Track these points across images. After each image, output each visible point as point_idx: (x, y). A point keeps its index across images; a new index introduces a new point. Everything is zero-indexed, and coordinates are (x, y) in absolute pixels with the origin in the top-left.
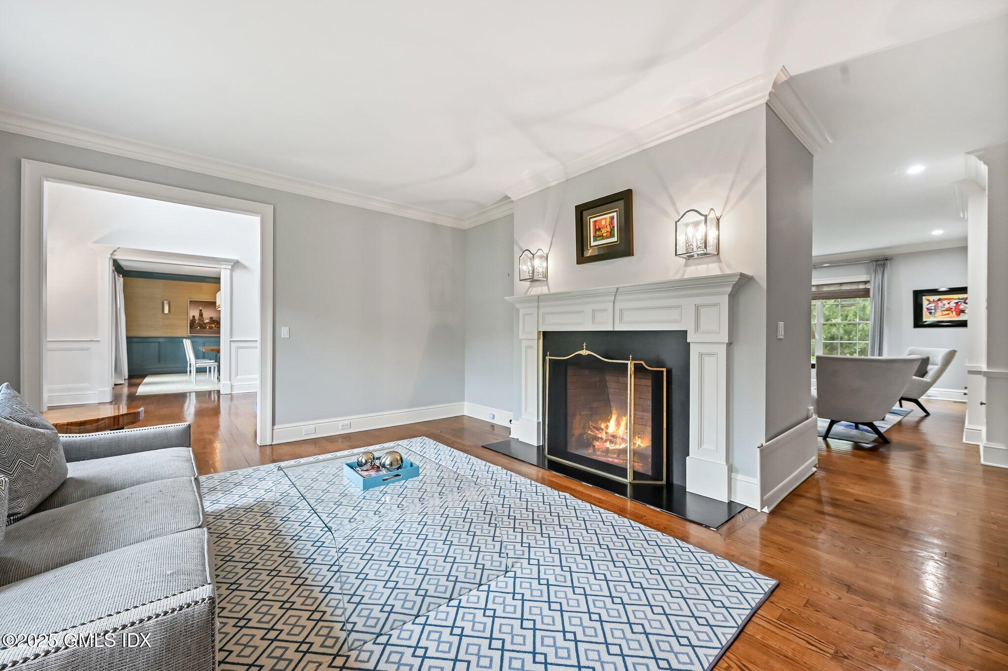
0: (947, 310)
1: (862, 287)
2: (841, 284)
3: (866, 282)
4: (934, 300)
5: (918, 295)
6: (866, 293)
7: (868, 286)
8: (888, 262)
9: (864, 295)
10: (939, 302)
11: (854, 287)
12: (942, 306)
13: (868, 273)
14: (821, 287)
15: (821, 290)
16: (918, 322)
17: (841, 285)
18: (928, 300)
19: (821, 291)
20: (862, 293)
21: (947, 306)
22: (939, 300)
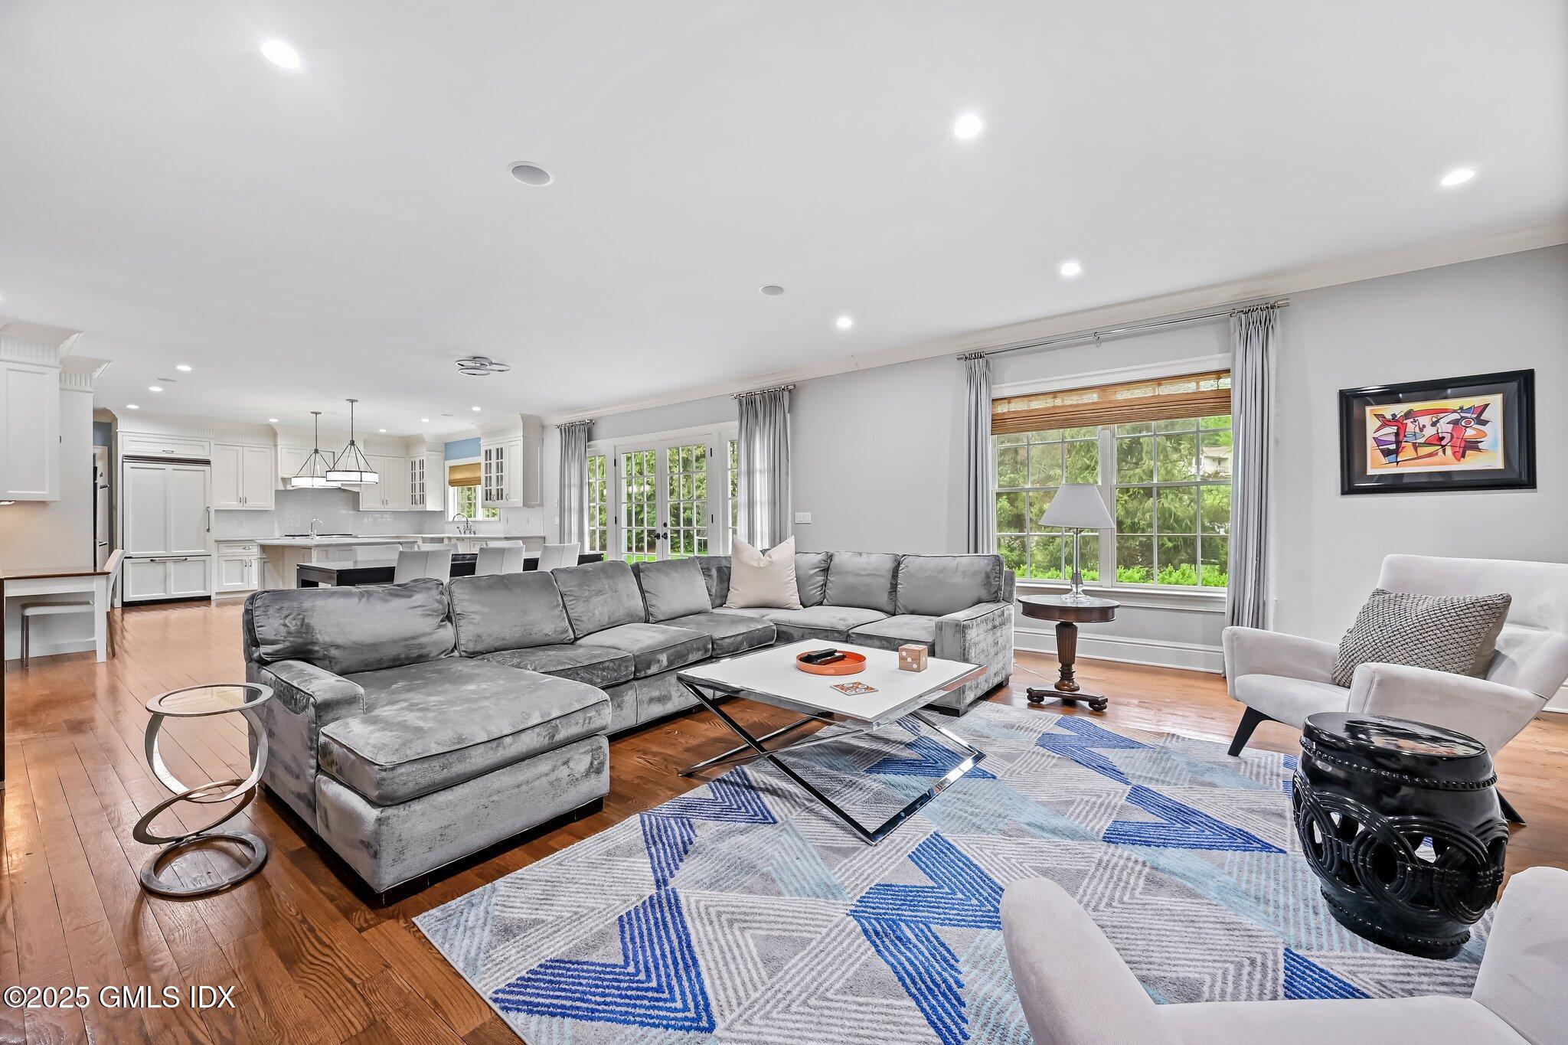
0: (1428, 444)
1: (1208, 385)
2: (1159, 381)
3: (1219, 374)
4: (1394, 416)
5: (1351, 402)
6: (1221, 402)
7: (1225, 383)
8: (1277, 311)
9: (1213, 408)
10: (1409, 421)
11: (1190, 387)
12: (1417, 430)
13: (1227, 348)
14: (1111, 390)
15: (1112, 398)
16: (1353, 482)
17: (1160, 385)
18: (1377, 416)
19: (1110, 402)
20: (1211, 403)
21: (1430, 431)
22: (1409, 414)
